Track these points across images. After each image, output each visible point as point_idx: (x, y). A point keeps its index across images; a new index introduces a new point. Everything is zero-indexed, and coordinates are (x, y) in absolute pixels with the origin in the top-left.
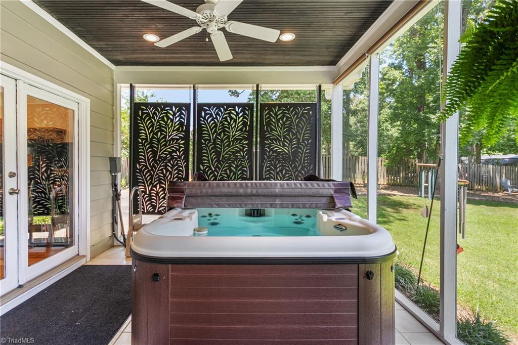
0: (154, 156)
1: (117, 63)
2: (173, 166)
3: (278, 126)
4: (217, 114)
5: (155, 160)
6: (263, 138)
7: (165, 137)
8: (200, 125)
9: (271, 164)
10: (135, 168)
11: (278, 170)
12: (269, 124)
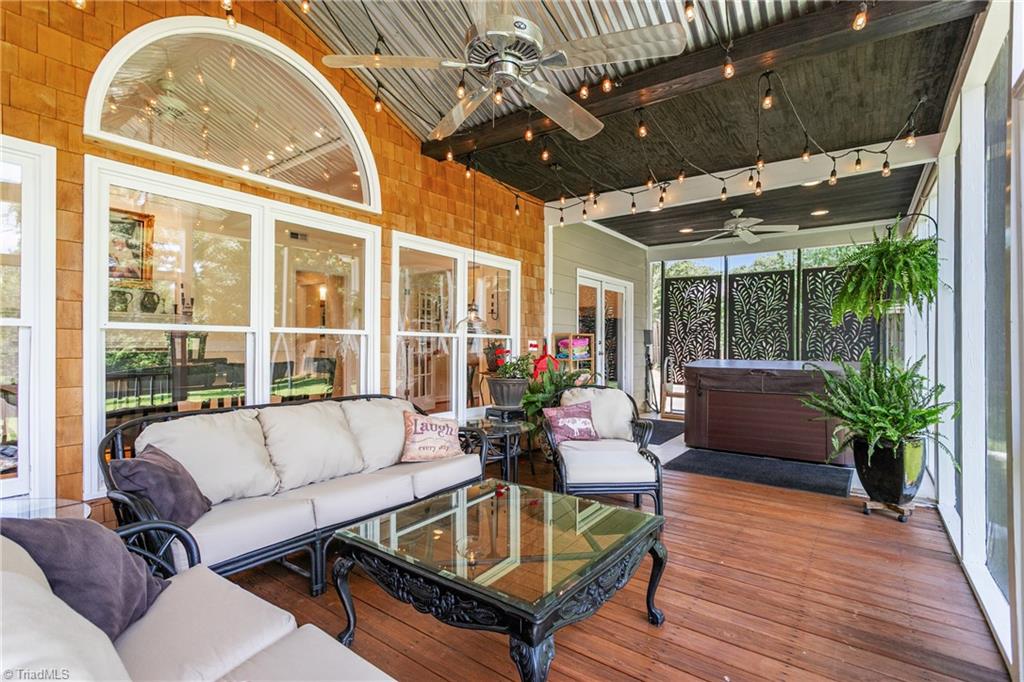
0: (685, 328)
1: (649, 245)
2: (704, 337)
3: (826, 293)
4: (752, 283)
5: (685, 332)
6: (807, 306)
7: (695, 309)
8: (732, 297)
9: (817, 335)
10: (666, 340)
11: (827, 342)
12: (813, 291)
